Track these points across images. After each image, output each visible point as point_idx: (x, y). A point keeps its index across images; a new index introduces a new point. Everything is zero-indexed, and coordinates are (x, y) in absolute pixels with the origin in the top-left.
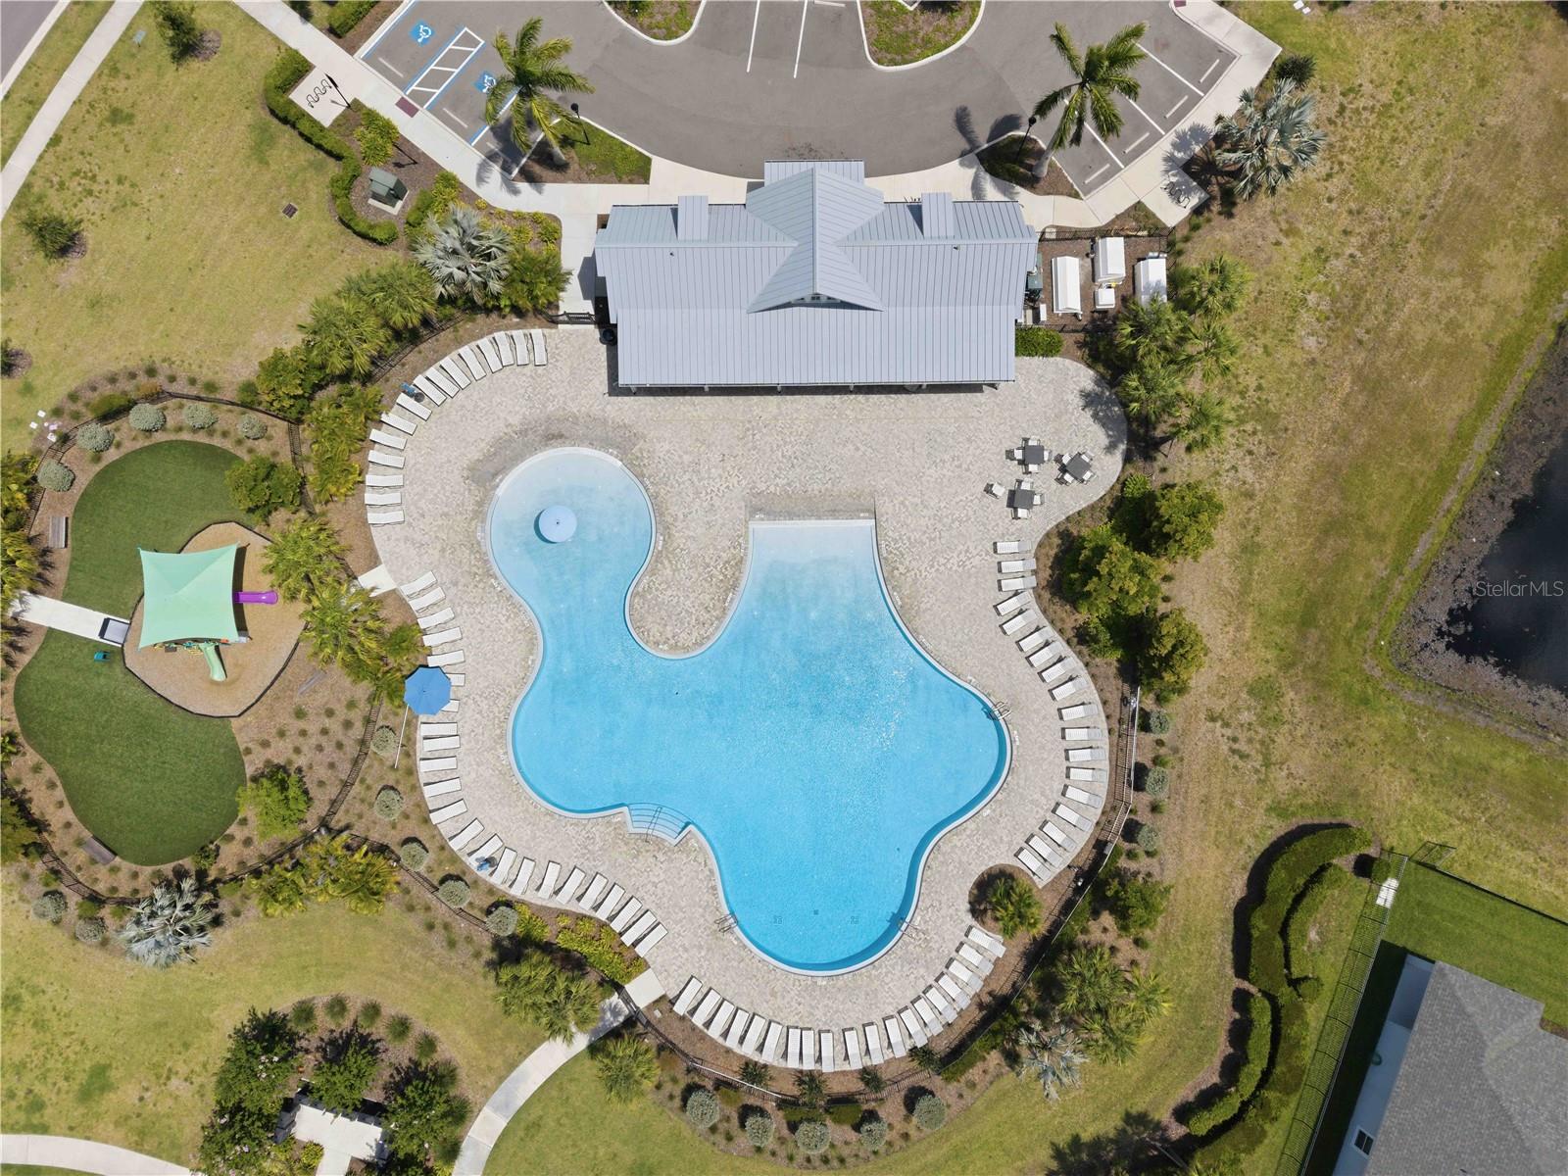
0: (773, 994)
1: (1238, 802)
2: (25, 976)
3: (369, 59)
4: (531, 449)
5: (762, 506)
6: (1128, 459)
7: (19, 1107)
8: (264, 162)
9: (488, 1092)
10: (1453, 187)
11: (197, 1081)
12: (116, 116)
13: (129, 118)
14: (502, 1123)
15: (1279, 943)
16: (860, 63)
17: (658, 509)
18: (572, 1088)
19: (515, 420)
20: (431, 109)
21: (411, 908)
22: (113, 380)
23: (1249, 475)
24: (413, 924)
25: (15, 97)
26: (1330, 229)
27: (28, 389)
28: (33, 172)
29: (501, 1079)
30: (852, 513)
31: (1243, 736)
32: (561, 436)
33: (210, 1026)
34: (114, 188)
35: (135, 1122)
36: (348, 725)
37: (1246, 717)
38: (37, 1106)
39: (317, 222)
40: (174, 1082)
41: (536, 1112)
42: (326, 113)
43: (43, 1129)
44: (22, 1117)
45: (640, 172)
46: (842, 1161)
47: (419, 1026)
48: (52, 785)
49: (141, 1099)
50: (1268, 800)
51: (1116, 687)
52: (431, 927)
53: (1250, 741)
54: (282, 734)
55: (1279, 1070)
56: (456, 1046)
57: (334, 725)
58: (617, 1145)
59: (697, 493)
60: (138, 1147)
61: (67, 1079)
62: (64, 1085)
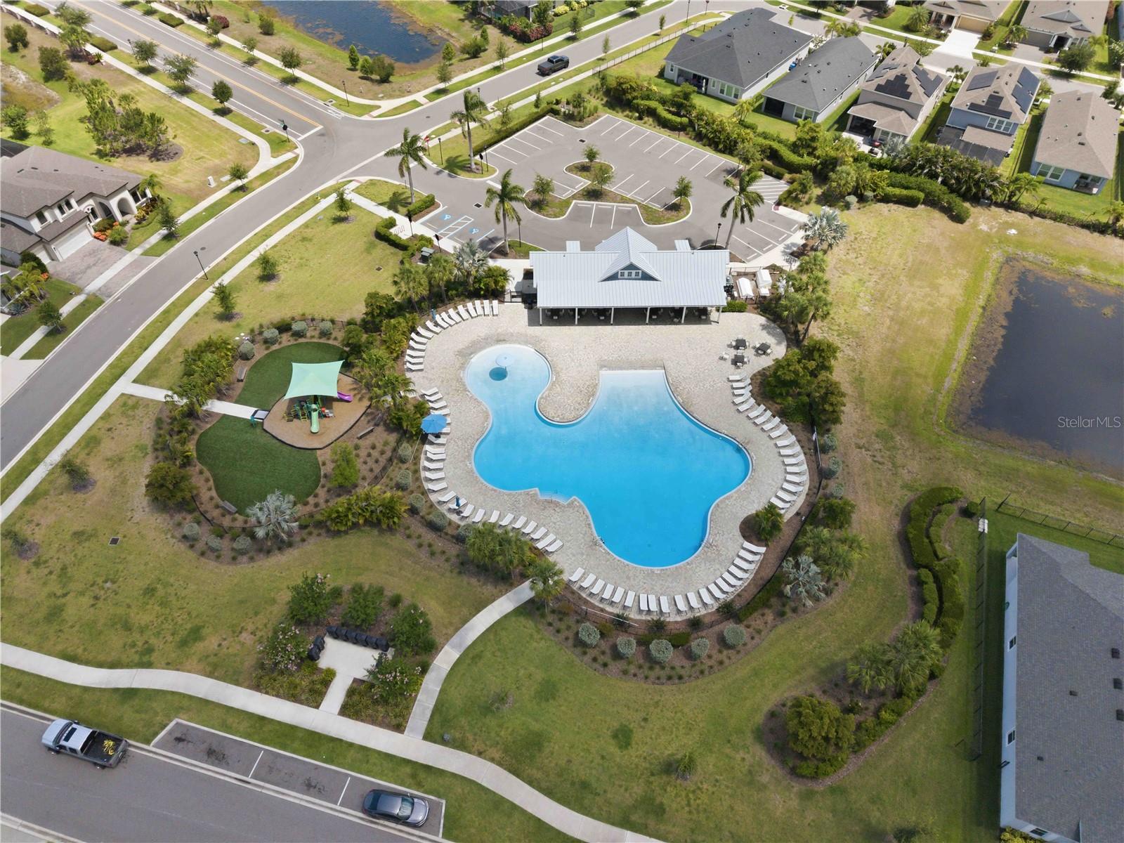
0: (628, 578)
1: (884, 484)
2: (162, 577)
3: (423, 223)
4: (490, 345)
5: (604, 365)
6: (788, 347)
7: (136, 652)
8: (370, 253)
9: (448, 638)
11: (259, 634)
12: (304, 240)
13: (310, 240)
14: (455, 655)
15: (926, 540)
16: (640, 223)
17: (552, 366)
18: (504, 633)
19: (482, 334)
20: (448, 238)
21: (409, 537)
22: (282, 319)
23: (851, 353)
24: (410, 545)
25: (260, 234)
27: (238, 326)
29: (457, 629)
30: (652, 367)
31: (878, 455)
32: (505, 340)
34: (298, 261)
35: (212, 659)
36: (377, 461)
37: (877, 446)
38: (149, 650)
40: (244, 635)
41: (479, 648)
42: (404, 237)
43: (149, 665)
44: (136, 658)
46: (680, 678)
47: (408, 599)
48: (207, 480)
49: (220, 645)
50: (900, 483)
51: (803, 436)
52: (420, 546)
53: (882, 457)
56: (433, 609)
57: (375, 454)
58: (532, 669)
59: (573, 360)
60: (210, 675)
61: (173, 634)
62: (170, 638)
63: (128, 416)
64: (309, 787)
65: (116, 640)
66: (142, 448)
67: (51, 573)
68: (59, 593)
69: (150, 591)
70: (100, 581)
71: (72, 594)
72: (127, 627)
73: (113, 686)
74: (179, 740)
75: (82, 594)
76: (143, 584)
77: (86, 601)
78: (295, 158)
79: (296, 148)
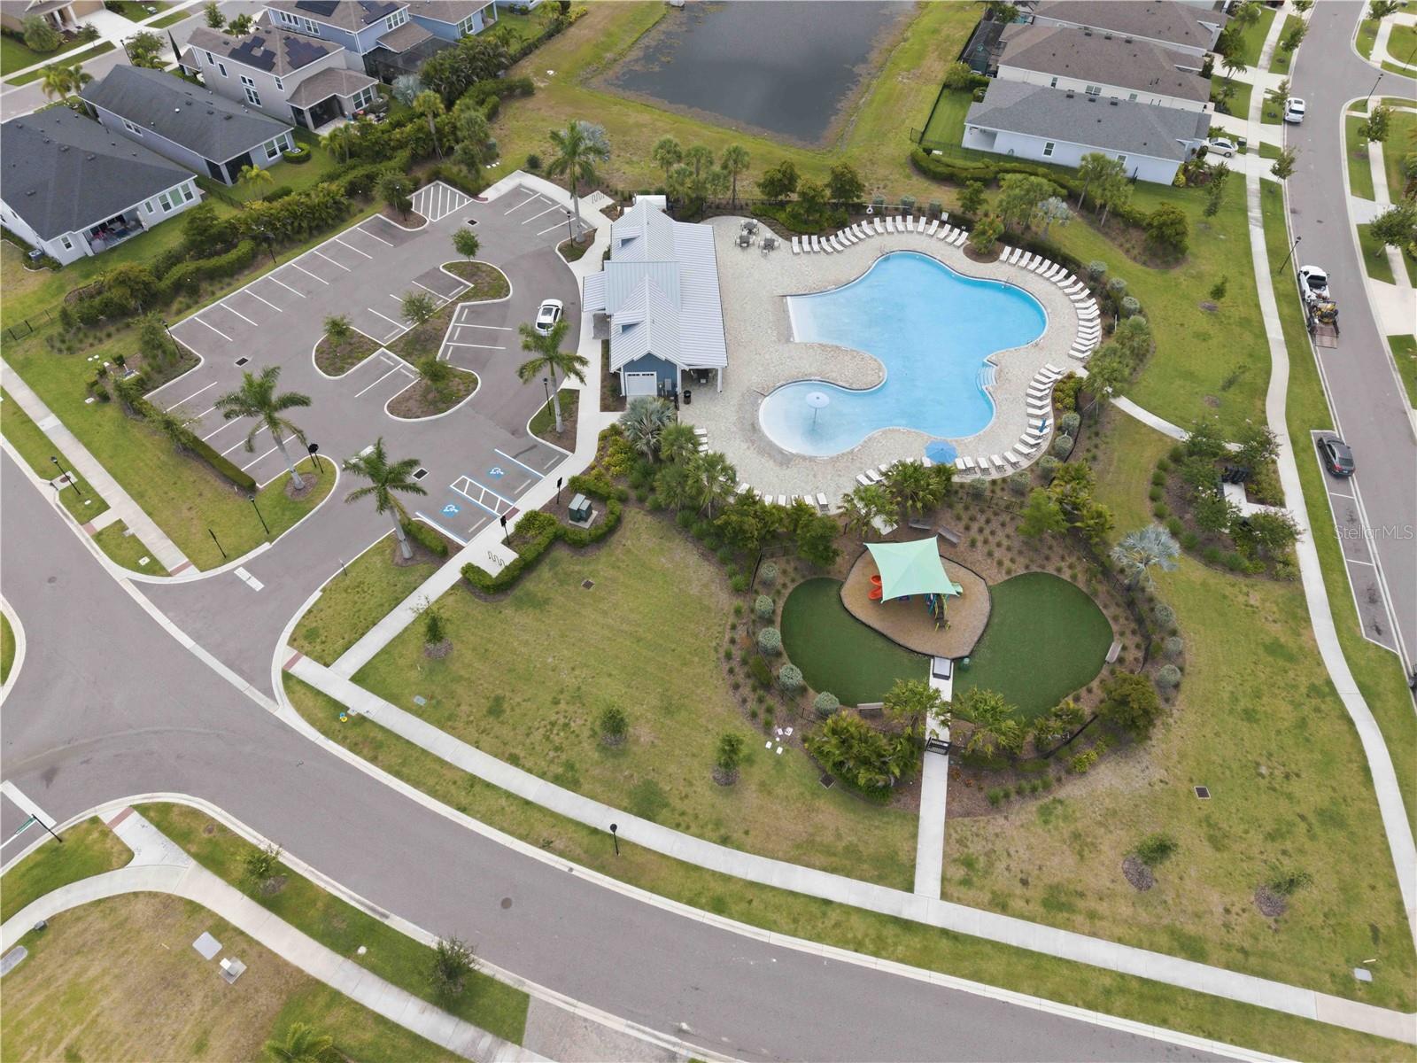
2: (1227, 708)
3: (468, 538)
4: (763, 437)
5: (785, 338)
7: (1323, 702)
8: (546, 601)
11: (1245, 589)
12: (496, 709)
13: (498, 700)
19: (744, 446)
20: (515, 499)
28: (542, 775)
29: (1164, 434)
30: (786, 311)
32: (753, 425)
33: (1204, 584)
34: (563, 706)
35: (1292, 624)
38: (1315, 690)
39: (600, 565)
40: (1252, 602)
41: (1174, 418)
42: (510, 556)
43: (1329, 683)
44: (1329, 700)
45: (571, 394)
49: (1275, 621)
50: (905, 180)
51: (864, 218)
54: (990, 554)
58: (1175, 385)
59: (783, 364)
60: (1308, 620)
61: (1286, 672)
62: (1291, 674)
63: (991, 864)
64: (1353, 519)
65: (1324, 729)
66: (1045, 812)
67: (1284, 852)
68: (1303, 826)
69: (1249, 716)
70: (1263, 783)
71: (1298, 810)
72: (1302, 724)
73: (1369, 713)
74: (1379, 631)
75: (1290, 797)
76: (1244, 727)
77: (1295, 787)
78: (143, 810)
79: (95, 820)
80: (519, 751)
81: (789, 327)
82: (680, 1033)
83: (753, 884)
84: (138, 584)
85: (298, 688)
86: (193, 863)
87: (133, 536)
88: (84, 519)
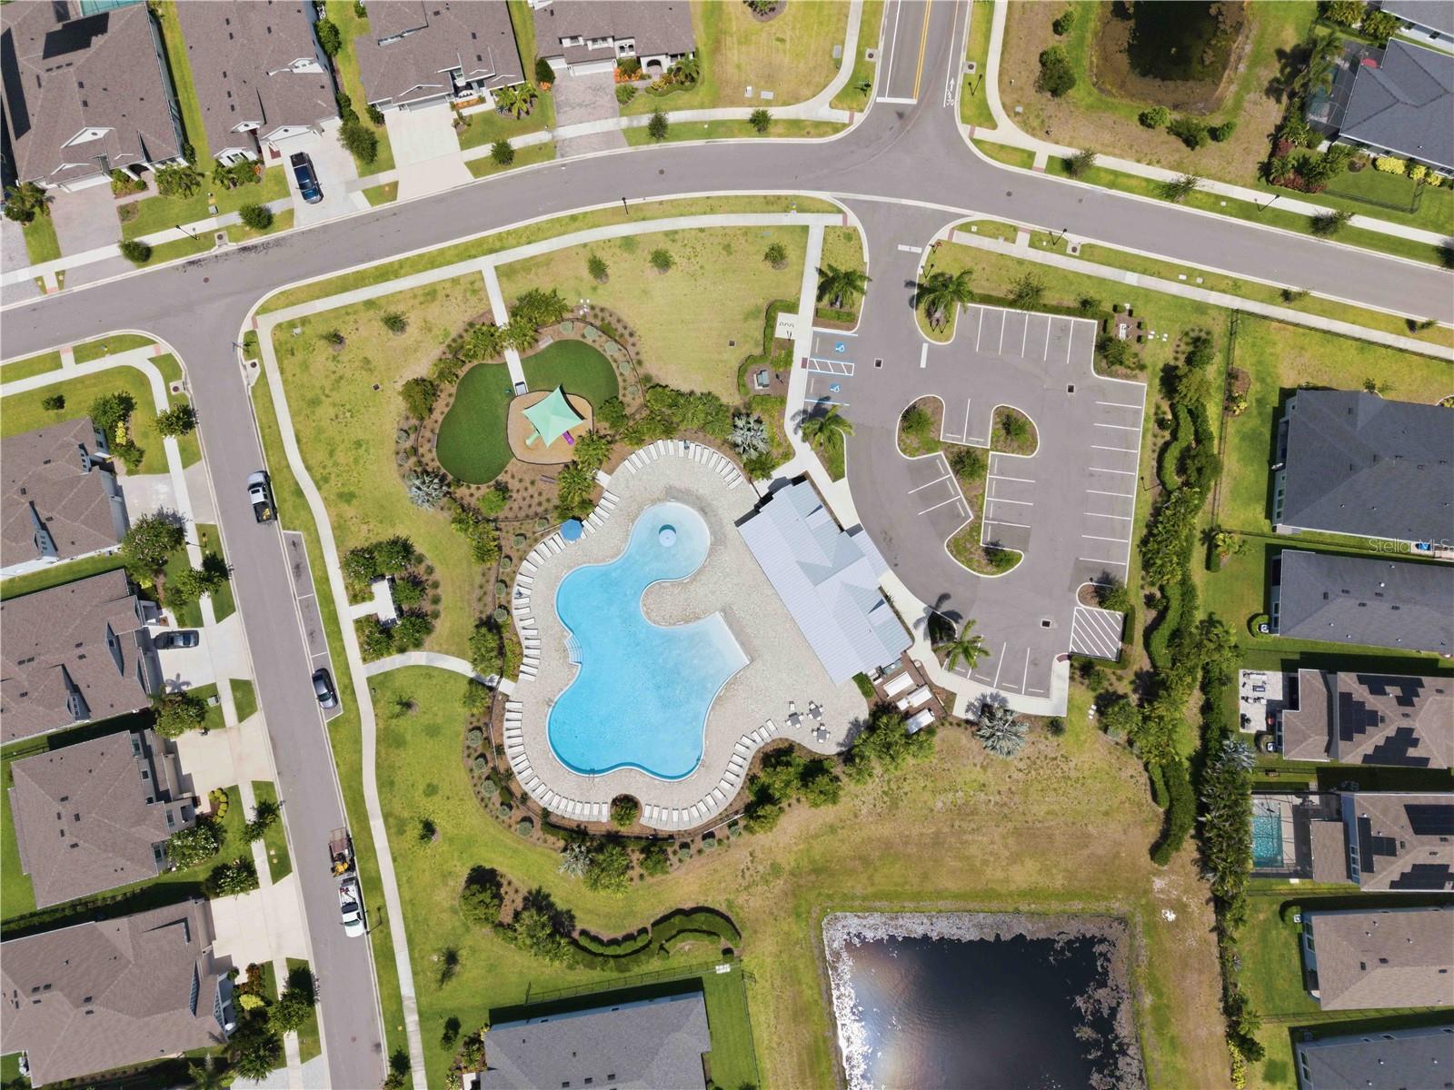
0: (535, 739)
1: (723, 885)
2: (370, 442)
3: (816, 334)
4: (693, 505)
5: (727, 612)
6: (839, 754)
7: (322, 473)
8: (746, 319)
9: (431, 650)
10: (1049, 828)
11: (370, 535)
12: (727, 248)
13: (730, 253)
14: (423, 663)
15: (674, 932)
16: (942, 537)
17: (699, 572)
18: (452, 682)
19: (701, 491)
20: (810, 374)
21: (484, 575)
22: (619, 321)
23: (864, 811)
24: (478, 580)
25: (710, 201)
26: (996, 784)
27: (595, 289)
28: (683, 230)
29: (439, 652)
30: (747, 652)
31: (751, 872)
32: (706, 513)
33: (393, 526)
34: (697, 267)
35: (342, 521)
36: (540, 504)
37: (761, 868)
38: (326, 480)
39: (734, 358)
40: (365, 527)
41: (436, 673)
42: (781, 333)
43: (319, 488)
44: (319, 477)
45: (836, 476)
46: (486, 806)
47: (441, 607)
48: (447, 405)
49: (352, 518)
50: (732, 897)
51: (740, 805)
52: (481, 587)
53: (752, 876)
54: (521, 481)
55: (623, 960)
56: (442, 626)
57: (536, 499)
58: (440, 714)
59: (715, 583)
60: (334, 529)
61: (342, 484)
62: (339, 485)
63: (465, 296)
64: (311, 634)
65: (320, 455)
66: (446, 334)
67: (334, 372)
68: (327, 392)
69: (358, 444)
70: (348, 407)
71: (330, 400)
72: (331, 454)
73: (298, 479)
74: (294, 544)
75: (334, 405)
76: (361, 435)
77: (332, 412)
78: (844, 126)
79: (862, 111)
80: (703, 235)
81: (730, 626)
82: (564, 165)
83: (564, 234)
84: (963, 216)
85: (830, 209)
86: (803, 118)
87: (997, 238)
88: (1033, 234)
